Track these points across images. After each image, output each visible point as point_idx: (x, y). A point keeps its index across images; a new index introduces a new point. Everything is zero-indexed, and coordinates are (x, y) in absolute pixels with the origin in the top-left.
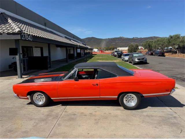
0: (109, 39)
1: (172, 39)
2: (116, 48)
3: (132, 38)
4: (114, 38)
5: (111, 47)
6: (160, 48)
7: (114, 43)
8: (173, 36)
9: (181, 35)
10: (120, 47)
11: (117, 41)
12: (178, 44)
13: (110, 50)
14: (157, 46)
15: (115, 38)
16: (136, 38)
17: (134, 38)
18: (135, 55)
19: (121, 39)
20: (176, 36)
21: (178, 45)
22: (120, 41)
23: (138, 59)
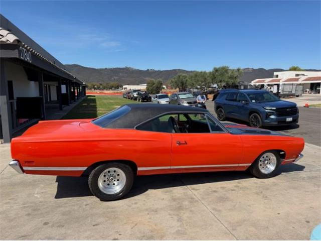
0: (106, 69)
1: (217, 73)
2: (121, 86)
3: (146, 70)
4: (115, 68)
5: (112, 83)
6: (199, 87)
7: (116, 78)
8: (219, 68)
9: (230, 68)
10: (128, 85)
11: (120, 74)
12: (226, 80)
13: (111, 89)
14: (195, 83)
15: (117, 68)
16: (152, 70)
17: (148, 70)
18: (181, 97)
19: (127, 71)
20: (223, 68)
21: (227, 82)
22: (126, 75)
23: (188, 103)
